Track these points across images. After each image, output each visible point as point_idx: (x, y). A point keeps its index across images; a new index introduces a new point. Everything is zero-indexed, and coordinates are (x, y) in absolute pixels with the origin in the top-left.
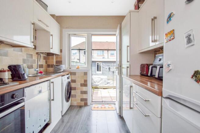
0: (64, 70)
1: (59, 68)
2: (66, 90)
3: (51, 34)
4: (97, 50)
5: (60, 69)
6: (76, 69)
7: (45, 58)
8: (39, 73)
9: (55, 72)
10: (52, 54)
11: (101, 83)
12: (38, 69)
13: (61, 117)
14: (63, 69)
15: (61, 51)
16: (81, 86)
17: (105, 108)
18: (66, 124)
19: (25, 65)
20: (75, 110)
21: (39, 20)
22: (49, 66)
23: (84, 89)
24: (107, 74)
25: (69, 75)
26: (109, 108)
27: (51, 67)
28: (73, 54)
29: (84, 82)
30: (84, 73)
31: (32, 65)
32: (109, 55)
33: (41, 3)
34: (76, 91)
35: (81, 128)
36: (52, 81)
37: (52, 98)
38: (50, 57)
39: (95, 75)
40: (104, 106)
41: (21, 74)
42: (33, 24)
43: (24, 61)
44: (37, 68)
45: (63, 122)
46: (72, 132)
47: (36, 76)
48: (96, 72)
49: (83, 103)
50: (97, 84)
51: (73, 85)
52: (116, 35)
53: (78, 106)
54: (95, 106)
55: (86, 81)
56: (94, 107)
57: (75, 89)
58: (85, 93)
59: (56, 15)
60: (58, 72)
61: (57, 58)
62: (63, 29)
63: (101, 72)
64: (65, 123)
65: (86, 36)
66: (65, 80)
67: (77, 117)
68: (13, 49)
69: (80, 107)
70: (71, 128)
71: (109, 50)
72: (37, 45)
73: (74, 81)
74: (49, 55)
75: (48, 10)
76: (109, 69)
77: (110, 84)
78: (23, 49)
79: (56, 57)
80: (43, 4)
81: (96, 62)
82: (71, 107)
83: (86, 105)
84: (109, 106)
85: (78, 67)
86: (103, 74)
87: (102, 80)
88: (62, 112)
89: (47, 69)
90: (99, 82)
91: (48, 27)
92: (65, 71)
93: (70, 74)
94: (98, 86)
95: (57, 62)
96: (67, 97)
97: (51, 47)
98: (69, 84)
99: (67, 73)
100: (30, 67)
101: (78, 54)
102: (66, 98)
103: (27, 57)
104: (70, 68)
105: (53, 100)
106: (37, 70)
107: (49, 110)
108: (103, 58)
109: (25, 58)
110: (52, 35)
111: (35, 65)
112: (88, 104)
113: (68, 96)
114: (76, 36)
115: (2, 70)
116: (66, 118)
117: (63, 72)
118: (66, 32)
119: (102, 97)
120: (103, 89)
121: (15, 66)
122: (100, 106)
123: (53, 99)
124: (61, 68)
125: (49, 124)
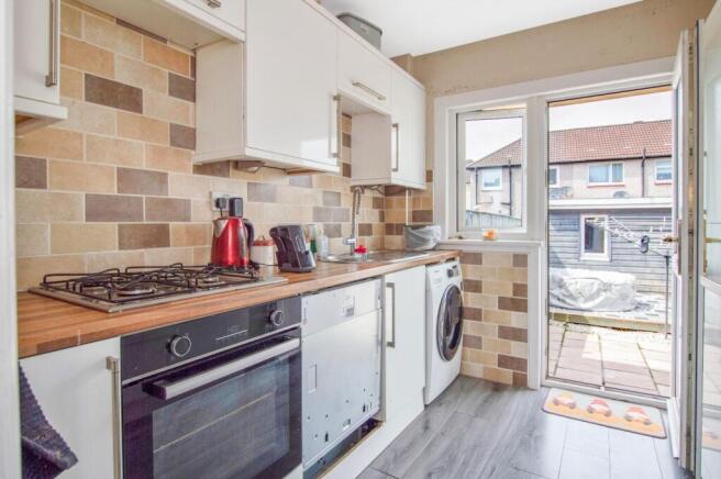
0: (438, 244)
1: (421, 235)
2: (442, 317)
3: (394, 121)
4: (589, 164)
5: (425, 241)
6: (480, 240)
7: (377, 203)
8: (356, 251)
9: (408, 250)
10: (401, 190)
11: (601, 305)
12: (354, 240)
13: (423, 409)
14: (435, 240)
15: (429, 176)
16: (500, 308)
17: (608, 414)
18: (435, 439)
19: (319, 227)
20: (474, 394)
21: (354, 84)
22: (390, 229)
23: (514, 319)
24: (634, 264)
25: (456, 263)
26: (629, 419)
27: (397, 234)
28: (486, 185)
29: (515, 293)
30: (516, 257)
31: (340, 226)
32: (651, 179)
33: (362, 26)
34: (483, 322)
35: (489, 469)
36: (389, 279)
37: (388, 339)
38: (394, 199)
39: (575, 266)
40: (605, 405)
41: (300, 253)
42: (337, 98)
43: (318, 214)
44: (352, 237)
45: (426, 428)
46: (452, 475)
47: (345, 262)
48: (579, 253)
49: (507, 375)
50: (583, 306)
51: (469, 300)
52: (674, 86)
53: (487, 381)
54: (559, 399)
55: (520, 289)
56: (556, 403)
57: (477, 315)
58: (519, 335)
59: (413, 55)
60: (418, 249)
61: (415, 201)
62: (437, 99)
63: (604, 257)
64: (434, 435)
65: (525, 111)
66: (439, 280)
67: (480, 422)
68: (288, 179)
69: (497, 388)
70: (452, 460)
71: (647, 158)
72: (353, 164)
73: (474, 286)
74: (392, 190)
75: (382, 43)
76: (645, 242)
77: (652, 311)
78: (314, 176)
79: (414, 199)
80: (366, 28)
81: (578, 212)
82: (462, 381)
83: (520, 383)
84: (632, 410)
85: (491, 234)
86: (613, 264)
87: (605, 291)
88: (424, 390)
89: (382, 240)
90: (591, 298)
91: (382, 101)
92: (442, 247)
93: (458, 258)
94: (586, 314)
95: (416, 216)
96: (444, 343)
97: (394, 166)
98: (453, 295)
99: (447, 255)
100: (333, 232)
101: (503, 186)
102: (441, 344)
103: (325, 203)
104: (461, 238)
105: (392, 345)
106: (350, 241)
107: (379, 376)
108: (620, 195)
109: (321, 205)
110: (396, 126)
111: (346, 227)
112: (530, 384)
113: (451, 337)
114: (482, 115)
115: (261, 239)
116: (440, 417)
117: (433, 249)
118: (446, 108)
119: (602, 363)
120: (614, 328)
121: (285, 229)
122: (584, 402)
123: (391, 340)
124: (427, 237)
125: (377, 421)
